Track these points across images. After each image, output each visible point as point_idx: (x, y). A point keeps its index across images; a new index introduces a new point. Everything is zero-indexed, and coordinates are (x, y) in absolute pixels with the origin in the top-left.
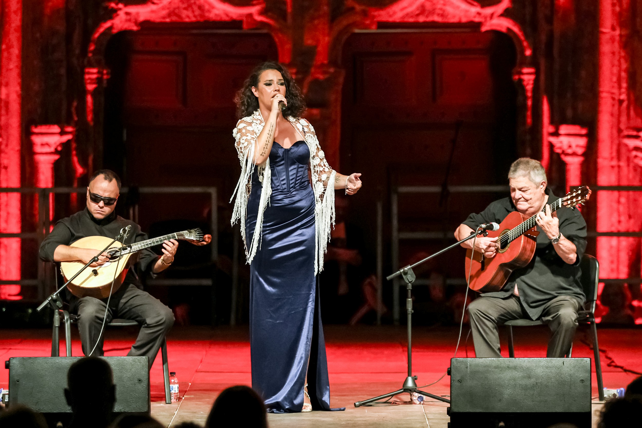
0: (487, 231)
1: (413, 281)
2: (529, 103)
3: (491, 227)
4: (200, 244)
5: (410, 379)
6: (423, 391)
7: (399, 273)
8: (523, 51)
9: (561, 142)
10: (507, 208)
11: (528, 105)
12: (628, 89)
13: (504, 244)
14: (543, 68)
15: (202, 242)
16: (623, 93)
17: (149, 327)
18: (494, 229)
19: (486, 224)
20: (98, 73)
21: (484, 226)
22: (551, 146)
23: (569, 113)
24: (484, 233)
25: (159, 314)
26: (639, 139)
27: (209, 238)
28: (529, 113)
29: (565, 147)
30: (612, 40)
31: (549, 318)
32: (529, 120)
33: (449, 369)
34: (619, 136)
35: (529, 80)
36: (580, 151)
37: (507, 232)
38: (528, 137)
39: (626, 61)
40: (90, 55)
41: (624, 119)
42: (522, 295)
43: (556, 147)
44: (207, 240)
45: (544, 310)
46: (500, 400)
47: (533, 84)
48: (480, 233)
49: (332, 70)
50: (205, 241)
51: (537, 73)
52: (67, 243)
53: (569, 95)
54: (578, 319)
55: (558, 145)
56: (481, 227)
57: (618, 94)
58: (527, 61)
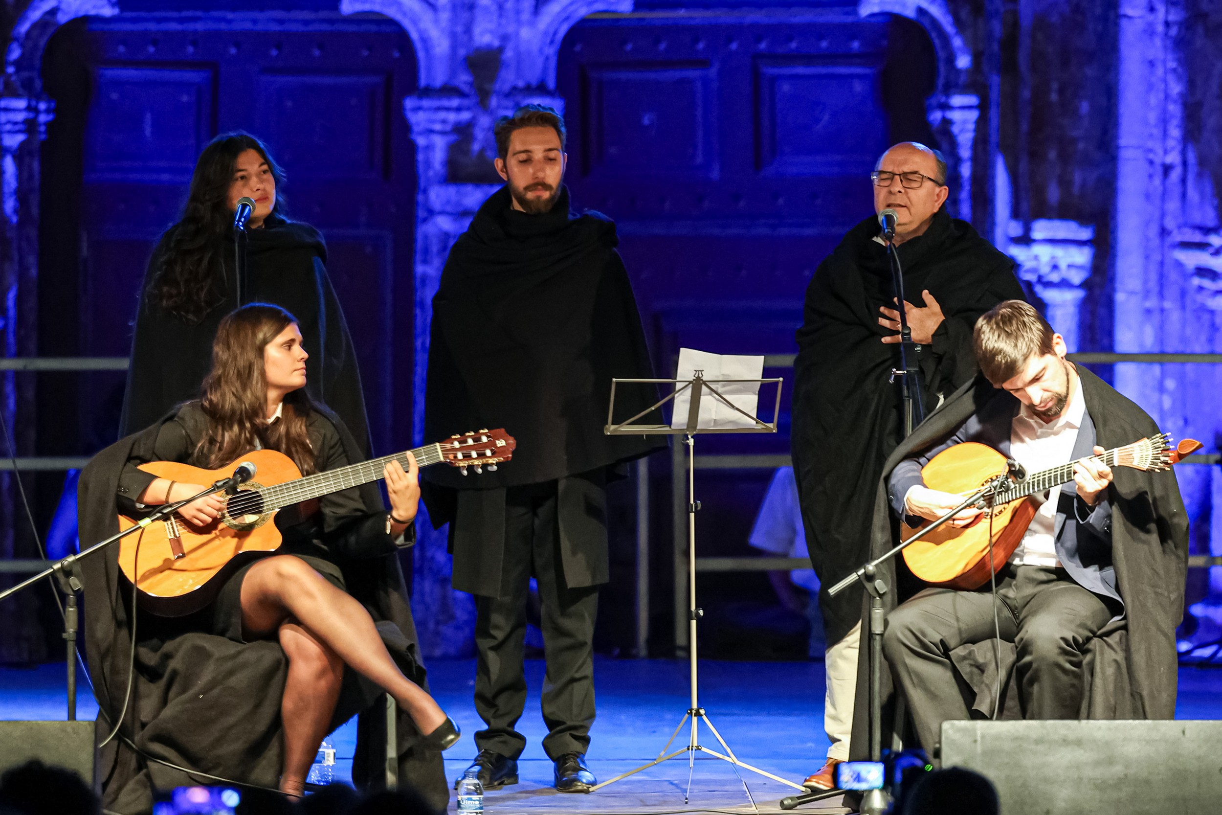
2: (966, 171)
8: (951, 60)
9: (1036, 258)
11: (962, 177)
12: (1183, 139)
14: (994, 95)
16: (1173, 149)
20: (28, 108)
23: (1053, 194)
26: (1207, 250)
28: (965, 194)
29: (1045, 270)
30: (1150, 31)
32: (965, 209)
34: (1162, 246)
35: (965, 122)
36: (1077, 278)
39: (1179, 78)
40: (11, 70)
41: (1173, 205)
43: (1024, 269)
47: (975, 130)
51: (983, 107)
53: (1052, 155)
55: (1028, 264)
57: (1160, 152)
58: (962, 79)
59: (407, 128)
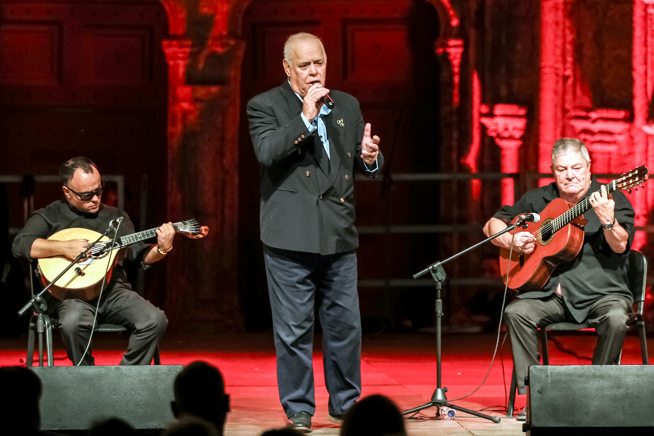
0: (526, 222)
1: (443, 280)
2: (456, 79)
3: (532, 218)
4: (195, 237)
5: (439, 391)
6: (455, 405)
7: (427, 271)
8: (448, 21)
9: (496, 124)
10: (546, 198)
11: (454, 82)
12: (573, 63)
13: (547, 236)
14: (472, 40)
15: (198, 236)
16: (569, 68)
17: (139, 332)
18: (535, 220)
19: (526, 215)
21: (523, 217)
22: (483, 128)
23: (503, 91)
24: (523, 224)
25: (149, 316)
26: (589, 120)
27: (206, 230)
28: (456, 91)
29: (501, 129)
30: (556, 8)
31: (596, 320)
32: (456, 99)
33: (527, 378)
34: (564, 117)
35: (456, 53)
36: (518, 134)
37: (550, 221)
38: (455, 119)
39: (571, 32)
41: (569, 97)
42: (566, 294)
43: (489, 130)
44: (204, 232)
45: (590, 311)
46: (587, 413)
47: (460, 58)
48: (519, 225)
49: (232, 42)
50: (202, 234)
51: (466, 46)
52: (45, 236)
53: (503, 71)
54: (628, 323)
55: (492, 127)
56: (521, 218)
57: (562, 69)
58: (454, 32)
59: (162, 55)
